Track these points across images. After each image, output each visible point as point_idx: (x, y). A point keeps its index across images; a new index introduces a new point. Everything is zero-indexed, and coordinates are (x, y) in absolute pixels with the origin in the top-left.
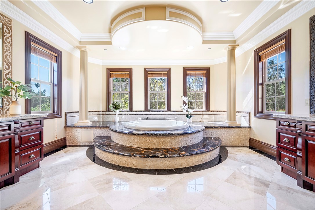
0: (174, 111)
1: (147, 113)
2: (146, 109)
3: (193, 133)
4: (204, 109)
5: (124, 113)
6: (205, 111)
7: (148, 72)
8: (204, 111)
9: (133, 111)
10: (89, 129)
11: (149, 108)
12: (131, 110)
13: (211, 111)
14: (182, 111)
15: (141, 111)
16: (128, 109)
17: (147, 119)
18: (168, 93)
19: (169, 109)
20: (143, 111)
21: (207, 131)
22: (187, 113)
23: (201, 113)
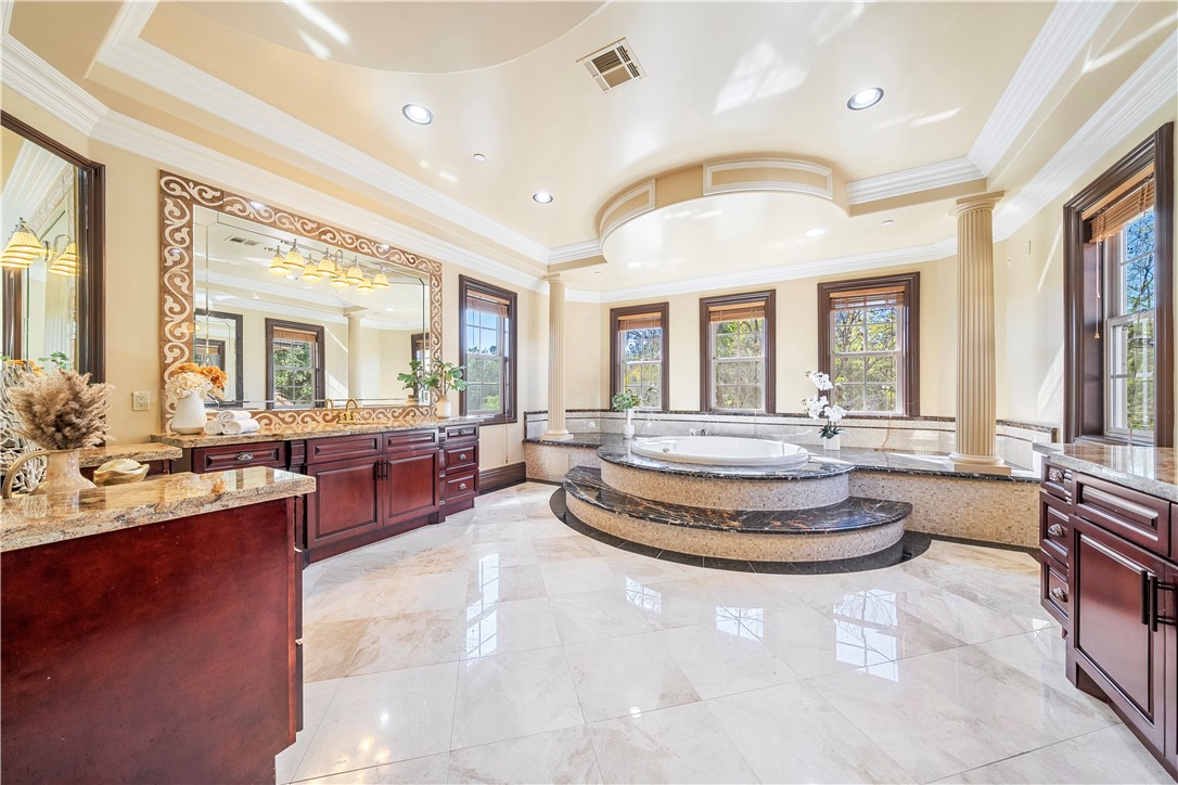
0: (785, 415)
1: (707, 417)
2: (705, 407)
3: (786, 479)
4: (900, 410)
5: (649, 416)
6: (902, 418)
7: (708, 309)
8: (897, 418)
9: (671, 412)
10: (564, 449)
11: (713, 403)
12: (665, 409)
13: (926, 418)
14: (807, 416)
15: (691, 413)
16: (659, 408)
17: (703, 433)
18: (767, 360)
19: (771, 409)
20: (697, 413)
21: (867, 480)
22: (824, 422)
23: (885, 423)
